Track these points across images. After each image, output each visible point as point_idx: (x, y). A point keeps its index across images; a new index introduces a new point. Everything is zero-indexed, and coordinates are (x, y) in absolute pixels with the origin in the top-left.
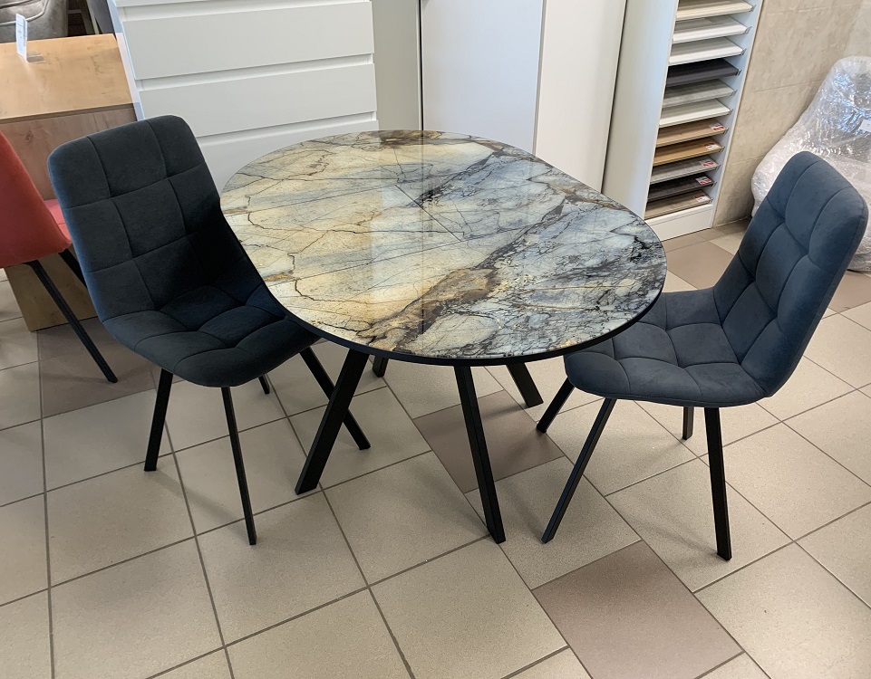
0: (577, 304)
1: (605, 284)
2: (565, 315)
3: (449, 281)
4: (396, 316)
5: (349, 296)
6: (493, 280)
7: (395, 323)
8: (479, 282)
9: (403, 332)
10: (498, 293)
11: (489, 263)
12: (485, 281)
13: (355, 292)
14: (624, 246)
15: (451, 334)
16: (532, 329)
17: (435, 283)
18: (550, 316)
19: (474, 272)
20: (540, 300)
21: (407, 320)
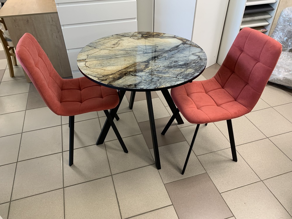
0: (170, 75)
1: (182, 70)
2: (165, 78)
3: (133, 65)
4: (112, 74)
5: (100, 67)
6: (147, 66)
7: (111, 76)
8: (142, 66)
9: (113, 79)
10: (147, 70)
11: (148, 61)
12: (144, 66)
13: (103, 67)
14: (194, 59)
15: (127, 81)
16: (153, 81)
17: (128, 66)
18: (160, 78)
19: (142, 63)
20: (159, 73)
21: (115, 76)
